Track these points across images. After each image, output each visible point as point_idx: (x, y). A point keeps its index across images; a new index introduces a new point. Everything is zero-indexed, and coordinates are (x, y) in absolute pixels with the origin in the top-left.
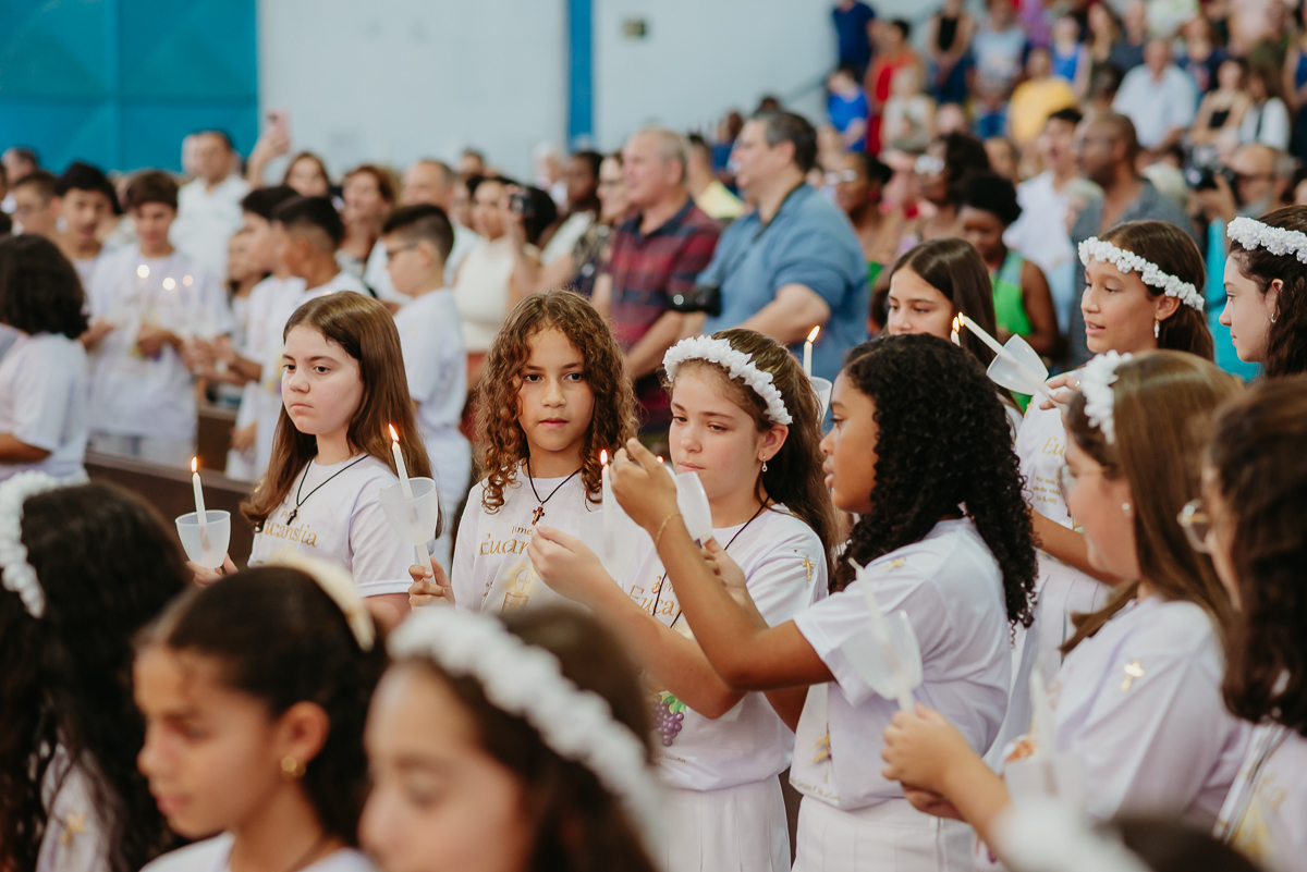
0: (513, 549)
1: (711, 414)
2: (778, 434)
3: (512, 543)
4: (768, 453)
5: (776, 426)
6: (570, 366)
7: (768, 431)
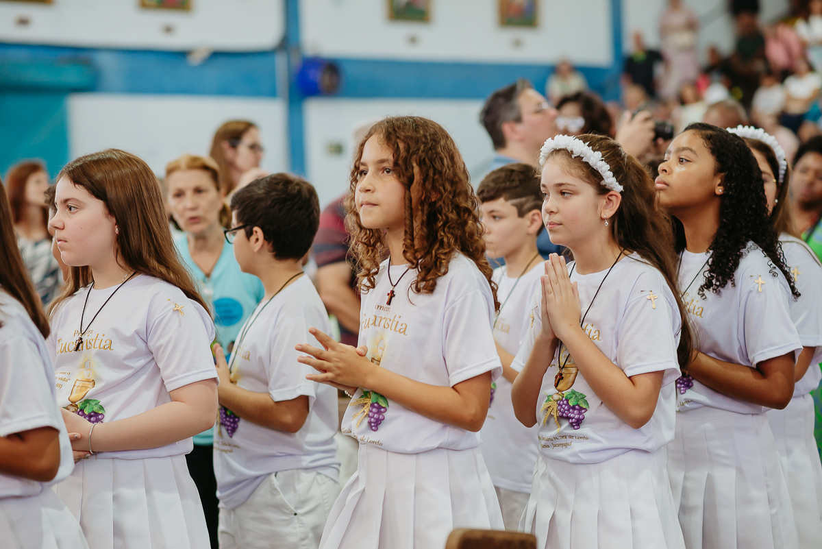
0: (374, 323)
1: (561, 185)
2: (613, 198)
3: (373, 318)
4: (609, 213)
5: (611, 193)
6: (382, 161)
7: (607, 196)
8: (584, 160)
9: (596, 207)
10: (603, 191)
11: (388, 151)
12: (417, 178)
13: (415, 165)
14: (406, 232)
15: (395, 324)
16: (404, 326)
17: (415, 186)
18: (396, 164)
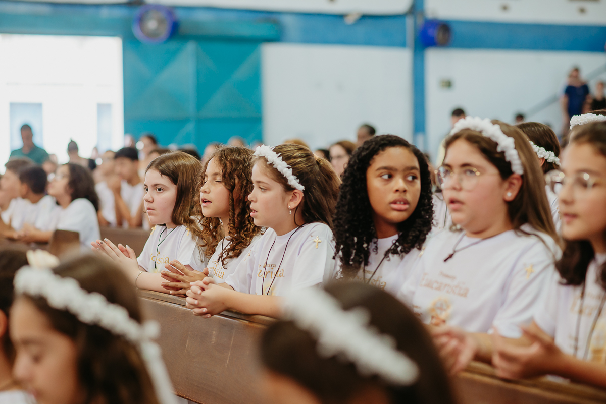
1: (259, 182)
2: (297, 195)
4: (293, 205)
5: (296, 191)
6: (216, 174)
7: (292, 193)
8: (274, 167)
9: (283, 199)
10: (289, 189)
11: (219, 168)
12: (237, 187)
13: (236, 177)
14: (230, 220)
15: (219, 272)
16: (223, 273)
17: (236, 190)
18: (224, 176)
